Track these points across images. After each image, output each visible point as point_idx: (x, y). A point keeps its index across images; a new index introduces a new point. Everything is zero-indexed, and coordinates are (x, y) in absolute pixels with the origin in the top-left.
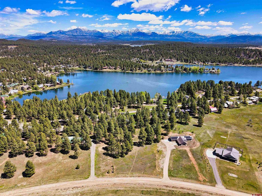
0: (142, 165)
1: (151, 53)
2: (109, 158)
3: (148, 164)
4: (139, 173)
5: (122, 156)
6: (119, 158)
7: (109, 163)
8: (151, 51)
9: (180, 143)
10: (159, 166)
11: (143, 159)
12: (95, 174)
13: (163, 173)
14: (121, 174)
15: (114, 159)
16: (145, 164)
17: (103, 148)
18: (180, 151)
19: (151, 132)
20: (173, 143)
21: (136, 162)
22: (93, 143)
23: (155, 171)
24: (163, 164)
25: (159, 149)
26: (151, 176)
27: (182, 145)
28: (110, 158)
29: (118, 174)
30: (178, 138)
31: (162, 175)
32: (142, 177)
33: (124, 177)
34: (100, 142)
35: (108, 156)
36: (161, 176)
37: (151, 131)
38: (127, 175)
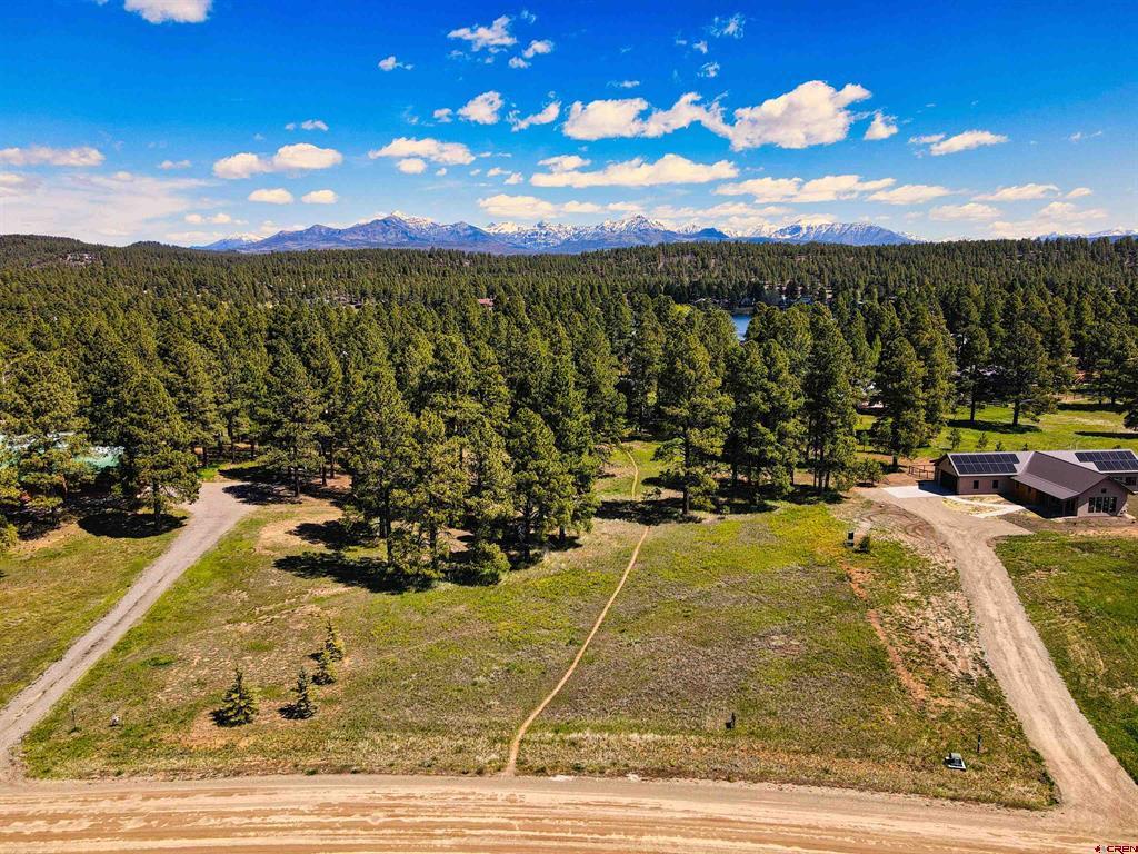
0: (704, 644)
1: (705, 267)
2: (328, 588)
3: (777, 641)
4: (662, 730)
5: (466, 578)
6: (430, 593)
7: (300, 626)
8: (703, 260)
9: (1062, 493)
10: (921, 657)
11: (706, 596)
12: (38, 735)
13: (1018, 732)
14: (406, 728)
15: (382, 597)
16: (739, 641)
17: (306, 531)
18: (1088, 546)
19: (771, 385)
20: (976, 503)
21: (619, 623)
22: (238, 497)
23: (885, 711)
24: (966, 637)
25: (863, 529)
26: (862, 769)
27: (1083, 511)
28: (341, 588)
29: (357, 728)
30: (1020, 468)
31: (1033, 765)
32: (716, 775)
33: (427, 768)
34: (302, 496)
35: (328, 573)
36: (1011, 774)
37: (773, 378)
38: (482, 743)
